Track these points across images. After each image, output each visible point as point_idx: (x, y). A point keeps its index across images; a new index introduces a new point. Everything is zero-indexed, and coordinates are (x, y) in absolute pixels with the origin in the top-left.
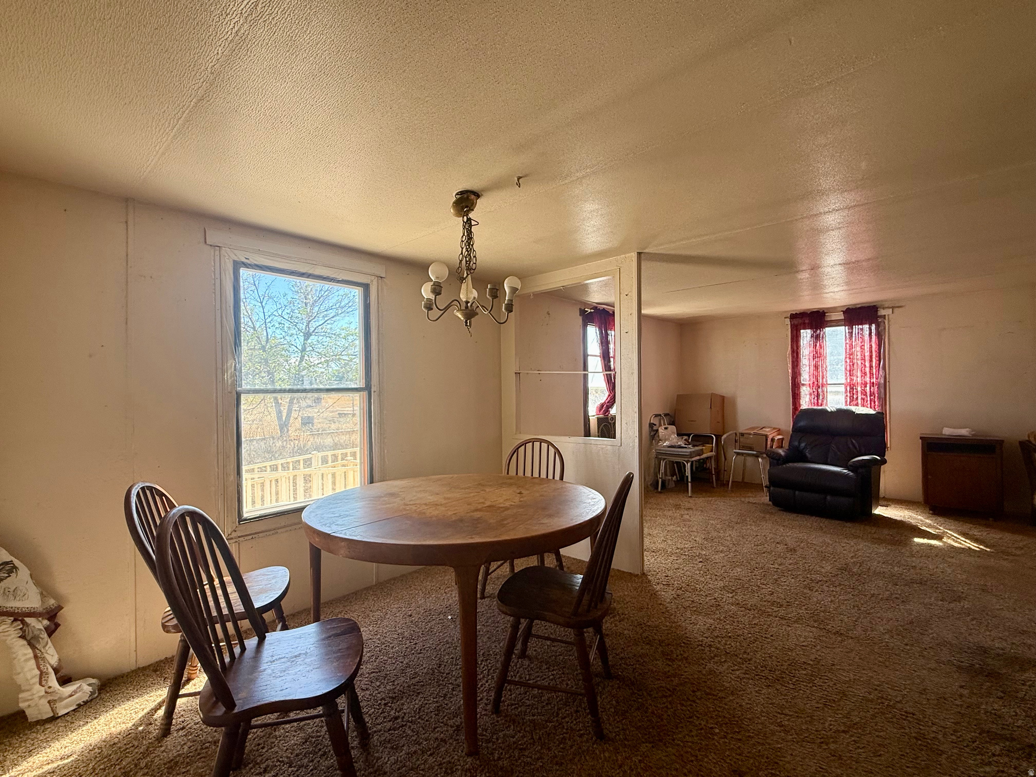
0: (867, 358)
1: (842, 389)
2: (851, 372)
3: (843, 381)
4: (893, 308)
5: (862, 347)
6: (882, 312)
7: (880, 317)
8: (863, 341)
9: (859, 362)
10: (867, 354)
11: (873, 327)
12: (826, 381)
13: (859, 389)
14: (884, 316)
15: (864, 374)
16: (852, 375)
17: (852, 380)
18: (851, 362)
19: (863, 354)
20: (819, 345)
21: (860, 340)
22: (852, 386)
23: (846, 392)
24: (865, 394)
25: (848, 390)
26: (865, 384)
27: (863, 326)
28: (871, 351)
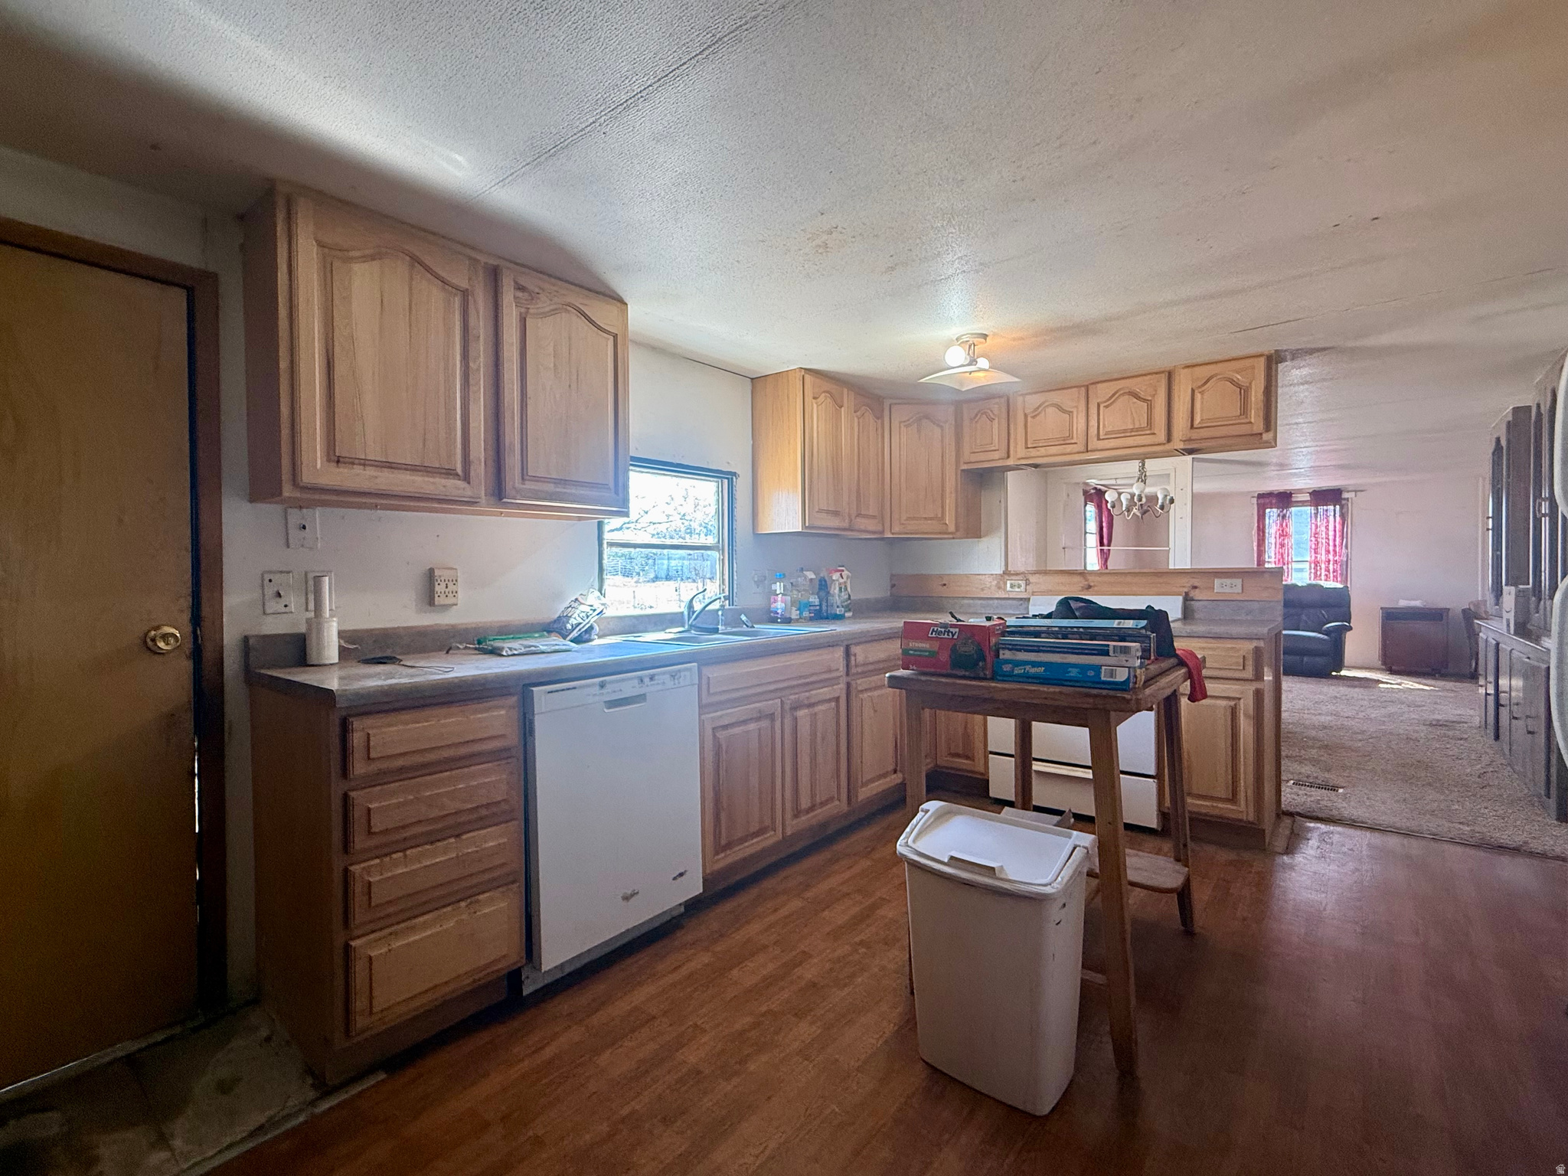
0: (1331, 537)
1: (1306, 566)
2: (1316, 549)
3: (1308, 559)
4: (1356, 491)
5: (1327, 527)
6: (1345, 495)
7: (1345, 499)
8: (1328, 521)
9: (1324, 541)
10: (1331, 533)
11: (1338, 507)
12: (1292, 559)
13: (1323, 566)
14: (1347, 499)
15: (1328, 552)
16: (1316, 553)
17: (1316, 557)
18: (1316, 540)
19: (1327, 534)
20: (1284, 524)
21: (1325, 520)
22: (1317, 563)
23: (1310, 569)
24: (1329, 571)
25: (1313, 566)
26: (1329, 561)
27: (1329, 507)
28: (1335, 531)
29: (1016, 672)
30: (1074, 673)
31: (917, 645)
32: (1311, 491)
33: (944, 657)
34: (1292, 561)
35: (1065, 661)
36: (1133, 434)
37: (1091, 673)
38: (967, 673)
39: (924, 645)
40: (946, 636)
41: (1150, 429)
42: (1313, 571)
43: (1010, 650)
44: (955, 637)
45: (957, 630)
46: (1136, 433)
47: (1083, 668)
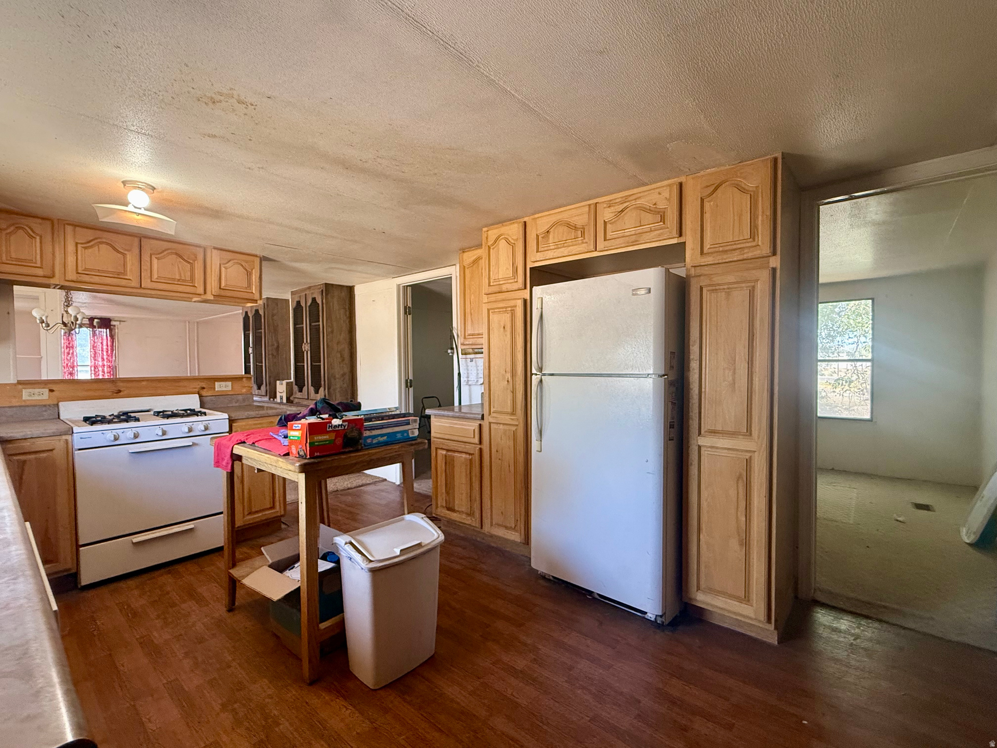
0: (105, 350)
1: (89, 368)
2: (95, 357)
3: (89, 364)
4: (120, 321)
5: (102, 343)
6: (113, 323)
7: (112, 325)
8: (102, 340)
9: (100, 352)
10: (105, 347)
11: (108, 330)
12: (77, 363)
13: (100, 369)
14: (115, 326)
15: (103, 359)
16: (95, 360)
17: (95, 363)
18: (95, 352)
19: (102, 348)
20: (70, 339)
21: (100, 338)
22: (95, 367)
23: (91, 370)
24: (104, 372)
25: (93, 369)
26: (104, 366)
27: (102, 330)
28: (107, 346)
29: (374, 442)
30: (399, 436)
31: (320, 438)
32: (89, 317)
33: (339, 441)
34: (78, 365)
35: (394, 431)
36: (179, 283)
37: (405, 435)
38: (351, 449)
39: (325, 437)
40: (340, 428)
41: (192, 283)
42: (93, 372)
43: (369, 430)
44: (346, 428)
45: (347, 423)
46: (181, 283)
47: (402, 432)
